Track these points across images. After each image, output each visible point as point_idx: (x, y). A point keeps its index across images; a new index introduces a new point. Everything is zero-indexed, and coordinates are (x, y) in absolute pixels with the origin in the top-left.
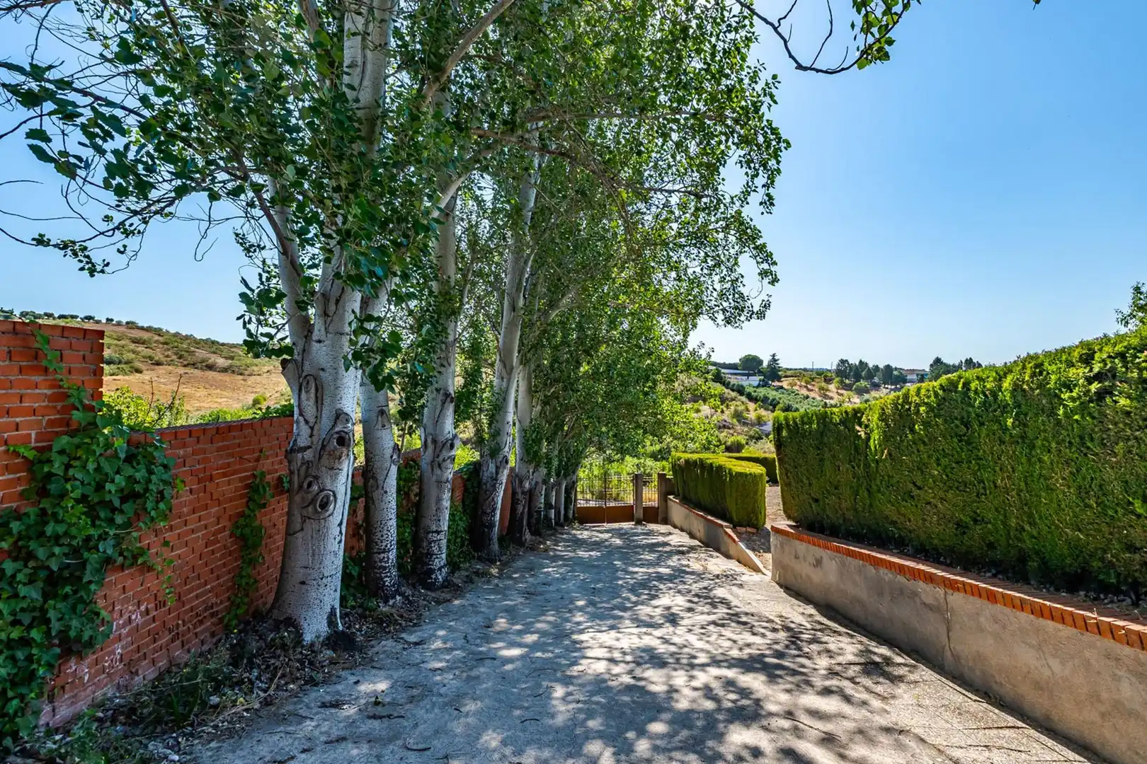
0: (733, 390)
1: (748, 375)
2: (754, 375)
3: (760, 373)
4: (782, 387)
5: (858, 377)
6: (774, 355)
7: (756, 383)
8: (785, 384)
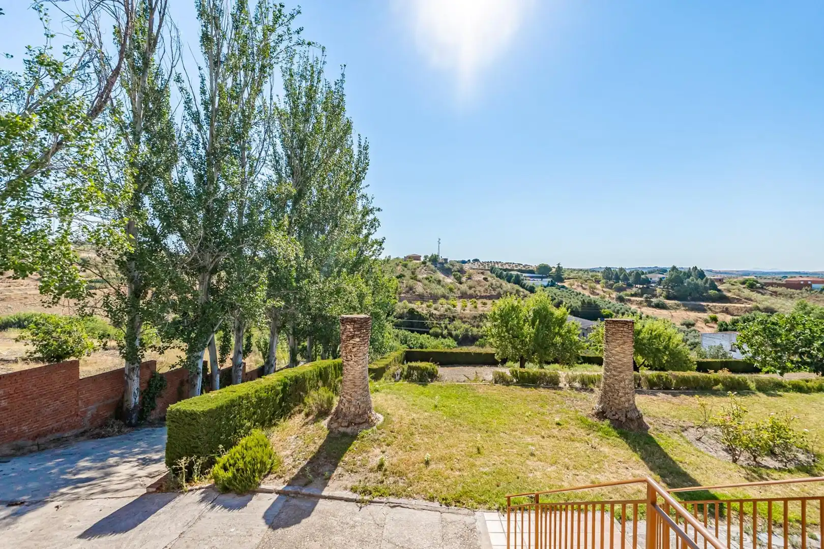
0: (527, 290)
1: (542, 278)
2: (546, 277)
3: (550, 276)
4: (563, 287)
5: (617, 279)
6: (559, 264)
7: (546, 284)
8: (566, 284)
